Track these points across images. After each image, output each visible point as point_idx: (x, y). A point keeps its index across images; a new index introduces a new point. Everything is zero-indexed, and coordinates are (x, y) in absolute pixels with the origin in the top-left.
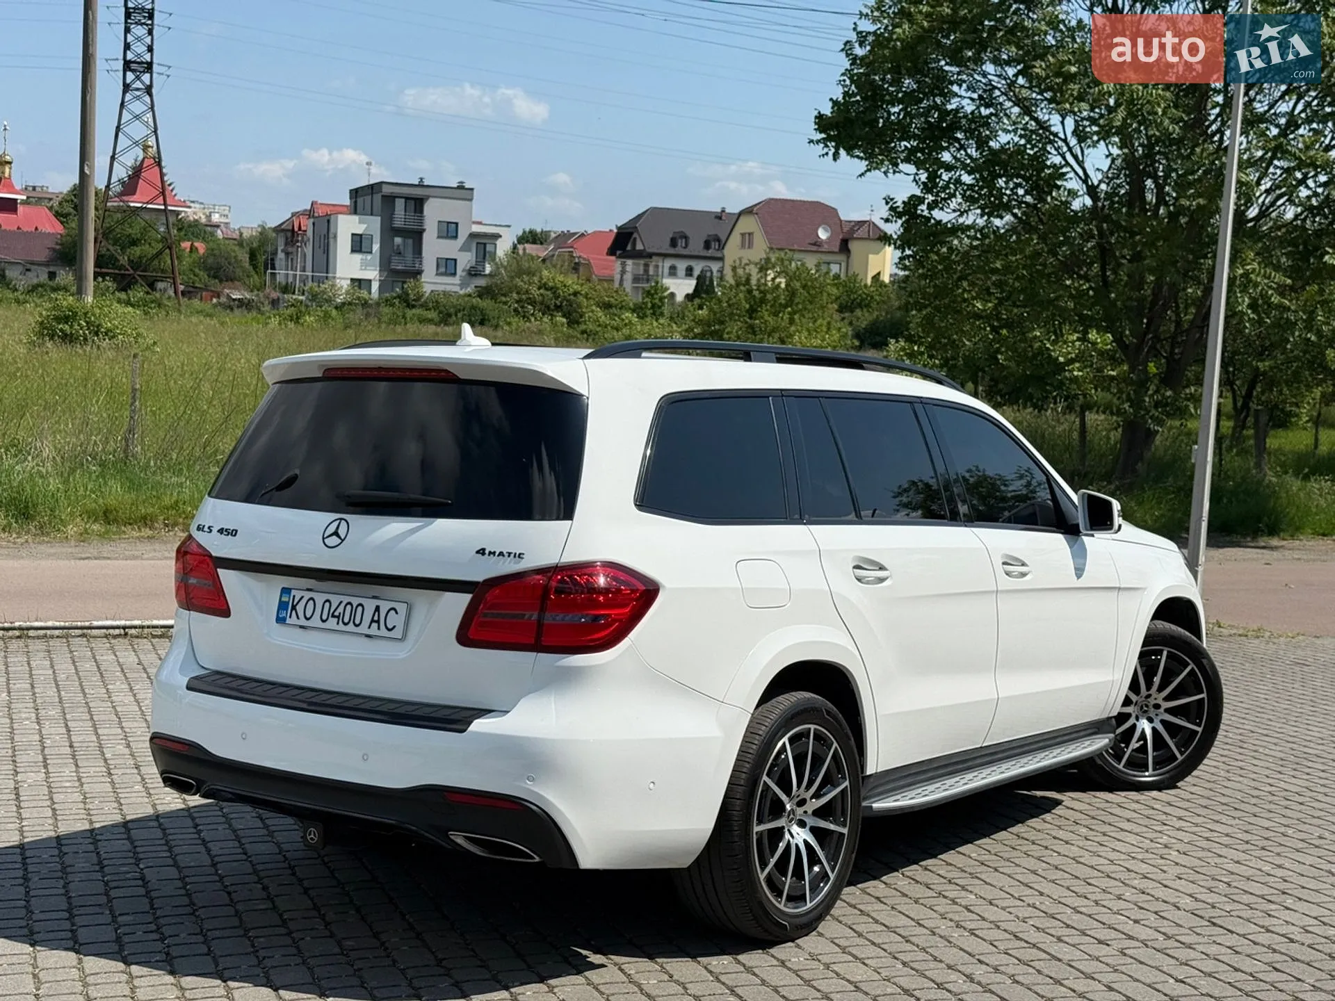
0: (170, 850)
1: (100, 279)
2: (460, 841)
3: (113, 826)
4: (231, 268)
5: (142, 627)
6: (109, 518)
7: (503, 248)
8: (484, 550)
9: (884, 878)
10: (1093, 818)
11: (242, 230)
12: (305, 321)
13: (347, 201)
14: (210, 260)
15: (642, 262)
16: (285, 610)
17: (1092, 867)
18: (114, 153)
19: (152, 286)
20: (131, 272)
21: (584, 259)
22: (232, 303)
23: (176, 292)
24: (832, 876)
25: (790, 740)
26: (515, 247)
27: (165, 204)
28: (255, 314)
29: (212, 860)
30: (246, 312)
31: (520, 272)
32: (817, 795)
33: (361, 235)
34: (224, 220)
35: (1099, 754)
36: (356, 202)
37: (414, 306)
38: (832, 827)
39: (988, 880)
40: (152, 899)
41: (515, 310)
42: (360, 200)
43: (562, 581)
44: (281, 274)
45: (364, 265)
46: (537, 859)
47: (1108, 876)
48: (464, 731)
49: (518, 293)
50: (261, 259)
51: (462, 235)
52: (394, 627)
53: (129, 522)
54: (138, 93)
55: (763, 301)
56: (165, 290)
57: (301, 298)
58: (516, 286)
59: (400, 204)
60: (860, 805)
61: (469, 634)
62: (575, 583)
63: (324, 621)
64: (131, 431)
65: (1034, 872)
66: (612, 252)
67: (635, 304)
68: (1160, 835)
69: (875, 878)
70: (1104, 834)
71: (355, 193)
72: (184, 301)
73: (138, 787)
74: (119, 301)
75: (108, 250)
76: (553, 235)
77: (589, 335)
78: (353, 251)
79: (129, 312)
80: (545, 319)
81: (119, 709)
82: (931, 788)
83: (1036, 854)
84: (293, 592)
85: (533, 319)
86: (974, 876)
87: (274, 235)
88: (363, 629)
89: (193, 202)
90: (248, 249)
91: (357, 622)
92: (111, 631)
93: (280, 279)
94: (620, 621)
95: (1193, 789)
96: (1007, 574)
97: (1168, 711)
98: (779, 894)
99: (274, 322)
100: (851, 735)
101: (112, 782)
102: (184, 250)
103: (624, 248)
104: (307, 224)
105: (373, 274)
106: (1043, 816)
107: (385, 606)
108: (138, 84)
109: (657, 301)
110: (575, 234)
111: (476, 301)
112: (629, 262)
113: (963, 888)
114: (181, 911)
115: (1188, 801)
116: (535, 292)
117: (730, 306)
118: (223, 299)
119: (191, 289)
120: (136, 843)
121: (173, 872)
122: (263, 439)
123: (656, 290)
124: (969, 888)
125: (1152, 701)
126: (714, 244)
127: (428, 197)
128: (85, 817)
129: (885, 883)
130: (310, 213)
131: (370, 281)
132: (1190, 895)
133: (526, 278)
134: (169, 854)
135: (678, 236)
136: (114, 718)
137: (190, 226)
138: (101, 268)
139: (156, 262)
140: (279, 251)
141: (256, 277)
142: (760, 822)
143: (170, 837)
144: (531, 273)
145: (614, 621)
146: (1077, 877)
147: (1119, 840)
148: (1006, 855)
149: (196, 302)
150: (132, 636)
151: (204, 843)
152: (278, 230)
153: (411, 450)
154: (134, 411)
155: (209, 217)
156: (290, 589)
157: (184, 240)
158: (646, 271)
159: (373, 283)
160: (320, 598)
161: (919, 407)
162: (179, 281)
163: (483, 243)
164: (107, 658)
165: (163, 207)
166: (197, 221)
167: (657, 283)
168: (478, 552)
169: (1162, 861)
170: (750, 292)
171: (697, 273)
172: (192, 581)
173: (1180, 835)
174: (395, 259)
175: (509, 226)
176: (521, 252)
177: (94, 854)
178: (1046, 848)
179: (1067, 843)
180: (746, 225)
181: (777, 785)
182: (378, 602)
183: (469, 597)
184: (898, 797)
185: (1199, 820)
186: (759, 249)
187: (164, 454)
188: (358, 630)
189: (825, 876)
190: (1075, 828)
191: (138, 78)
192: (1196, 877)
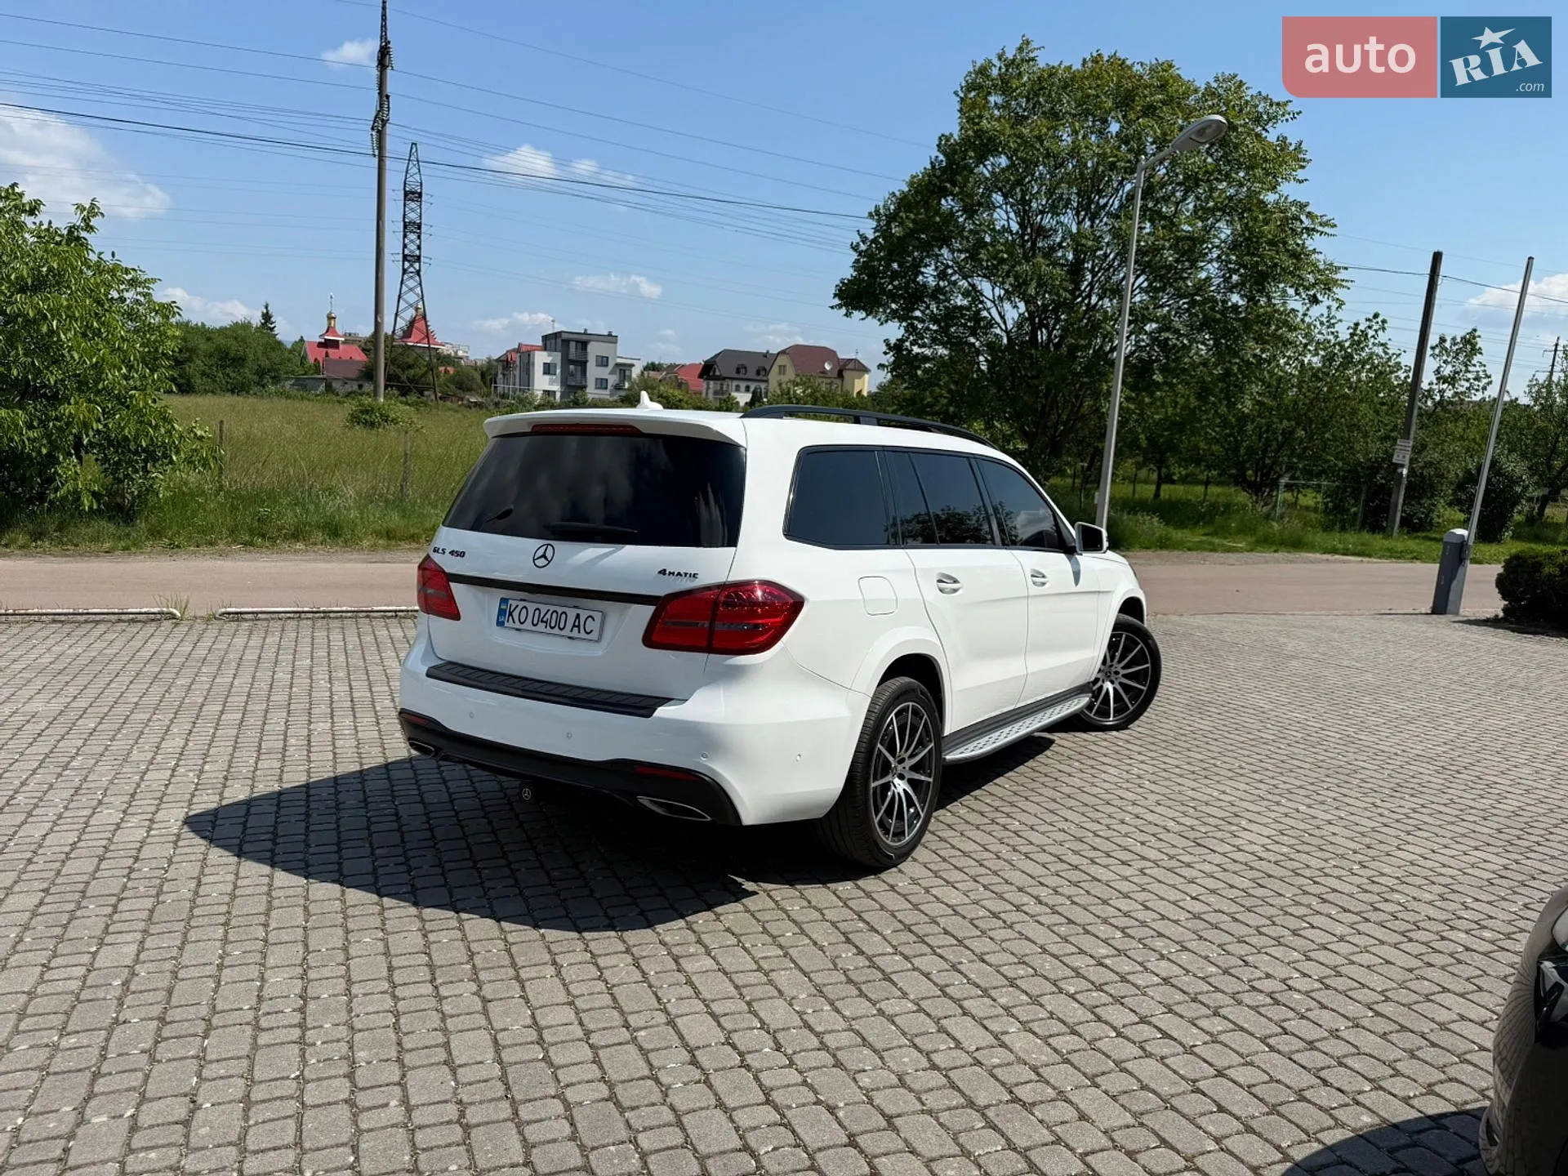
0: (419, 788)
1: (388, 389)
2: (646, 803)
4: (470, 383)
5: (408, 611)
7: (635, 372)
9: (948, 807)
11: (477, 361)
13: (540, 343)
14: (457, 378)
15: (719, 382)
16: (503, 615)
17: (1094, 796)
18: (397, 312)
19: (422, 394)
20: (409, 384)
21: (684, 380)
22: (470, 404)
23: (436, 397)
24: (922, 815)
25: (896, 715)
26: (643, 372)
27: (429, 344)
28: (485, 411)
29: (450, 797)
30: (479, 409)
31: (647, 388)
32: (912, 756)
33: (549, 364)
34: (465, 354)
35: (1081, 711)
36: (546, 344)
38: (923, 778)
39: (1024, 809)
40: (402, 834)
42: (548, 343)
43: (728, 597)
44: (500, 386)
45: (551, 382)
46: (709, 819)
47: (1109, 804)
48: (650, 716)
50: (488, 378)
51: (611, 365)
52: (592, 631)
54: (412, 275)
56: (429, 396)
57: (513, 401)
59: (573, 345)
60: (940, 758)
61: (654, 638)
62: (739, 597)
63: (534, 625)
64: (405, 480)
65: (1054, 800)
66: (701, 376)
67: (715, 406)
68: (1131, 767)
70: (1093, 768)
71: (545, 338)
72: (441, 402)
74: (401, 402)
75: (393, 371)
76: (665, 366)
78: (545, 373)
79: (407, 409)
82: (983, 741)
83: (1051, 786)
84: (510, 602)
86: (1012, 804)
87: (496, 363)
88: (566, 632)
89: (446, 343)
90: (480, 372)
91: (562, 626)
92: (387, 614)
93: (500, 390)
94: (773, 628)
95: (1139, 729)
96: (1034, 583)
97: (1124, 676)
98: (887, 832)
100: (935, 708)
101: (379, 731)
102: (441, 371)
103: (708, 374)
104: (516, 357)
105: (556, 388)
106: (1045, 753)
107: (584, 614)
108: (412, 269)
109: (729, 405)
110: (679, 365)
112: (712, 382)
113: (1008, 815)
114: (425, 844)
118: (465, 402)
119: (445, 396)
120: (394, 783)
121: (420, 808)
122: (484, 483)
123: (728, 399)
124: (1013, 815)
125: (1113, 669)
126: (762, 372)
127: (590, 341)
128: (357, 760)
129: (950, 812)
130: (518, 350)
131: (554, 392)
132: (1172, 819)
133: (650, 391)
134: (417, 792)
135: (740, 367)
136: (384, 678)
137: (444, 357)
138: (388, 382)
139: (423, 379)
140: (499, 373)
141: (485, 388)
142: (875, 779)
144: (653, 388)
145: (770, 629)
146: (1087, 805)
147: (1105, 772)
148: (1030, 786)
149: (448, 403)
150: (401, 617)
151: (445, 782)
152: (498, 360)
153: (597, 492)
154: (406, 468)
155: (456, 353)
156: (508, 600)
157: (440, 366)
158: (722, 388)
159: (557, 393)
160: (531, 607)
161: (973, 461)
162: (438, 391)
163: (623, 369)
164: (382, 633)
165: (427, 346)
166: (449, 354)
167: (728, 395)
169: (1141, 790)
170: (790, 398)
171: (752, 389)
172: (430, 591)
173: (1145, 767)
174: (570, 378)
175: (639, 360)
176: (647, 373)
177: (361, 792)
178: (1057, 780)
179: (1070, 775)
180: (782, 360)
181: (887, 749)
182: (579, 611)
183: (653, 608)
184: (962, 749)
185: (1153, 755)
186: (790, 374)
187: (425, 496)
188: (563, 633)
189: (917, 815)
190: (1071, 762)
191: (411, 265)
192: (1170, 803)
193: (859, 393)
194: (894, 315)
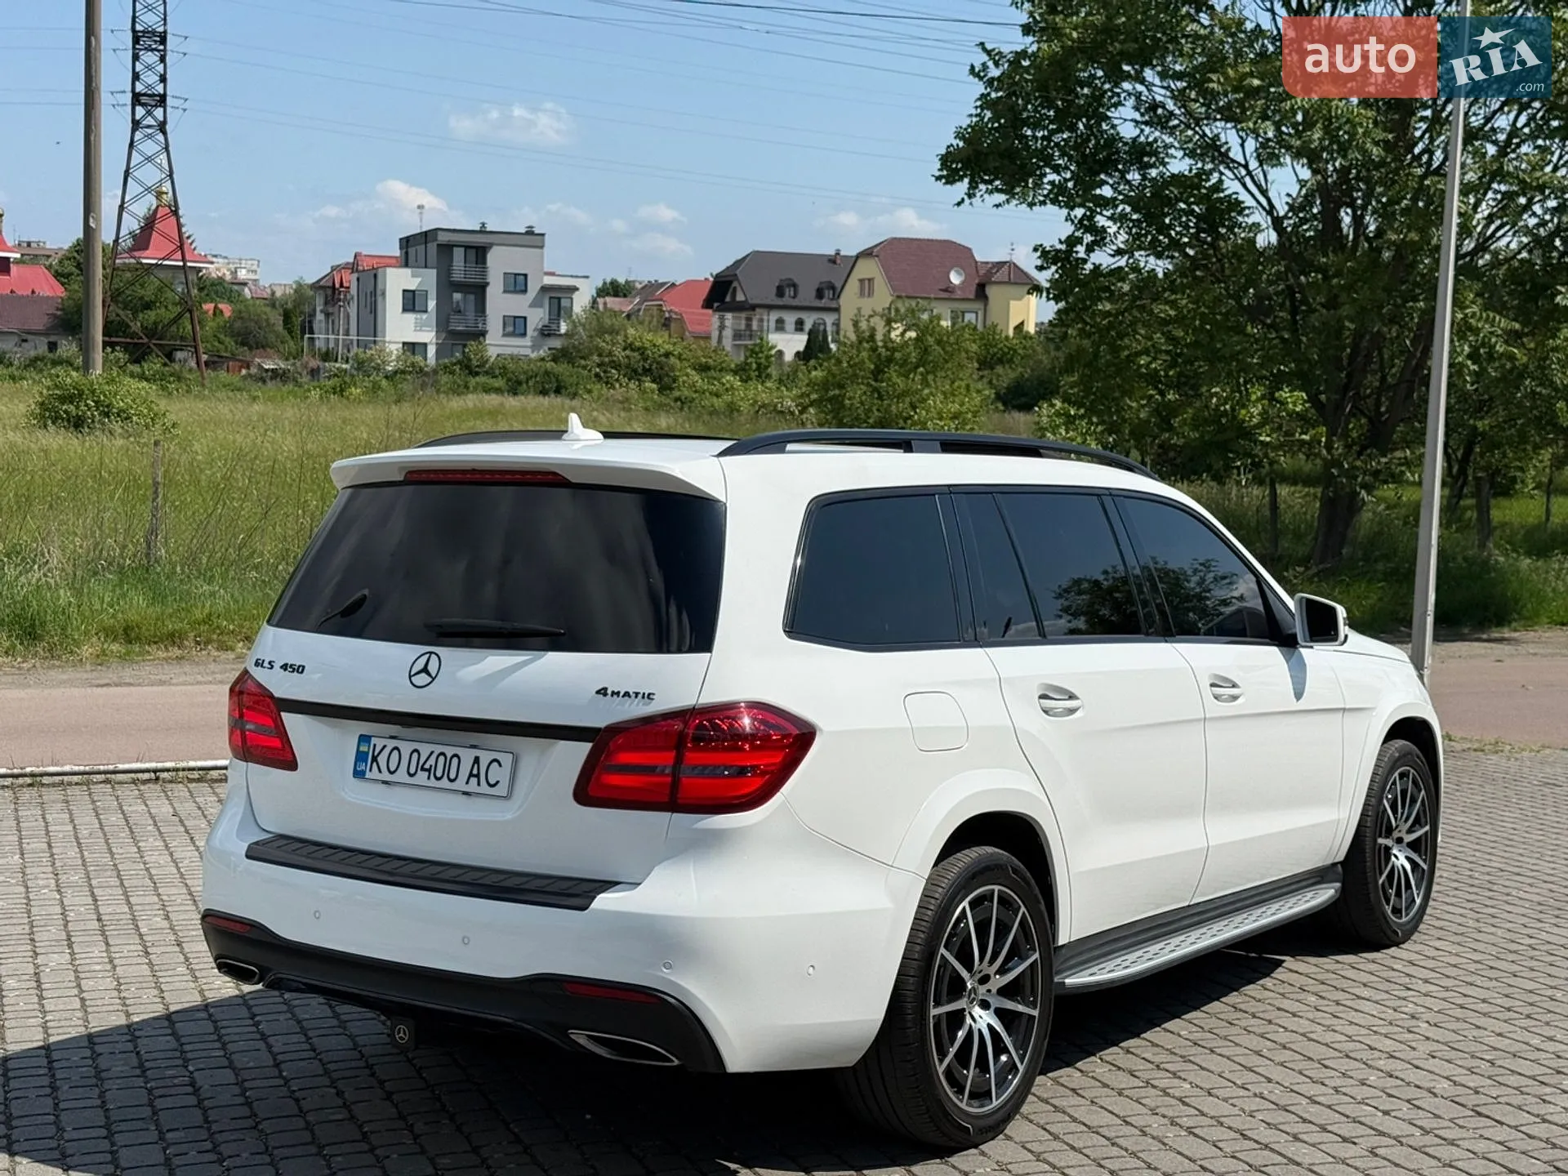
0: (224, 1047)
1: (109, 350)
2: (582, 1041)
3: (154, 1019)
4: (262, 333)
5: (176, 770)
6: (129, 634)
7: (580, 303)
8: (605, 689)
9: (1079, 1065)
10: (1323, 983)
11: (275, 288)
12: (351, 394)
13: (396, 252)
14: (238, 324)
15: (743, 315)
16: (364, 762)
17: (1327, 1045)
18: (123, 202)
19: (170, 356)
20: (146, 340)
21: (676, 313)
22: (264, 375)
23: (198, 363)
24: (1021, 1068)
25: (971, 904)
26: (594, 302)
27: (183, 259)
28: (291, 386)
29: (275, 1060)
30: (280, 384)
31: (602, 331)
32: (1002, 971)
33: (414, 292)
34: (252, 276)
36: (407, 253)
37: (477, 374)
38: (1021, 1008)
39: (1204, 1065)
40: (205, 1110)
41: (597, 375)
42: (412, 251)
43: (700, 727)
44: (321, 339)
45: (419, 327)
46: (676, 1062)
47: (1348, 1056)
48: (585, 908)
49: (600, 355)
50: (297, 321)
51: (533, 289)
52: (498, 782)
53: (155, 640)
54: (150, 131)
55: (890, 360)
56: (186, 361)
57: (344, 366)
58: (597, 348)
59: (459, 254)
60: (1052, 981)
61: (589, 791)
62: (716, 728)
63: (411, 775)
64: (153, 531)
65: (1258, 1053)
66: (708, 304)
67: (737, 365)
68: (1404, 1002)
69: (1068, 1065)
70: (1338, 1003)
71: (406, 243)
72: (208, 373)
73: (182, 969)
74: (132, 376)
75: (118, 315)
76: (639, 286)
77: (682, 403)
78: (405, 310)
79: (143, 388)
80: (631, 385)
81: (153, 872)
82: (1132, 957)
83: (1258, 1031)
84: (374, 741)
85: (617, 386)
86: (1185, 1059)
87: (312, 293)
88: (460, 784)
89: (215, 256)
90: (281, 311)
91: (452, 776)
92: (140, 776)
93: (320, 344)
94: (772, 772)
96: (1216, 697)
98: (960, 1090)
99: (315, 394)
100: (1040, 897)
101: (150, 964)
102: (206, 312)
103: (722, 300)
104: (351, 280)
105: (428, 336)
106: (1261, 982)
107: (485, 757)
108: (149, 121)
109: (763, 360)
110: (664, 284)
111: (549, 365)
112: (729, 316)
113: (1175, 1075)
114: (241, 1124)
115: (1433, 959)
116: (619, 354)
117: (851, 366)
118: (253, 370)
119: (216, 359)
120: (184, 1040)
121: (228, 1076)
123: (761, 347)
124: (1182, 1075)
126: (828, 293)
127: (491, 245)
128: (121, 1008)
129: (1081, 1071)
130: (353, 267)
131: (425, 345)
132: (1447, 1078)
133: (608, 338)
134: (222, 1053)
135: (784, 284)
136: (149, 882)
137: (213, 285)
138: (110, 336)
139: (174, 328)
140: (318, 313)
141: (292, 343)
142: (938, 1004)
143: (223, 1031)
144: (613, 331)
145: (764, 773)
146: (1310, 1059)
147: (1356, 1010)
148: (1223, 1032)
149: (223, 375)
150: (164, 781)
151: (264, 1037)
152: (316, 286)
154: (156, 508)
155: (234, 273)
156: (370, 737)
157: (205, 302)
158: (749, 326)
159: (429, 347)
160: (406, 748)
161: (1108, 501)
162: (202, 350)
163: (557, 298)
164: (136, 809)
165: (181, 264)
166: (220, 278)
167: (762, 339)
168: (598, 692)
169: (1410, 1036)
170: (874, 349)
171: (808, 326)
172: (249, 727)
173: (1428, 1001)
174: (454, 317)
175: (587, 277)
176: (601, 307)
177: (134, 1054)
178: (1270, 1022)
179: (1294, 1015)
180: (865, 269)
181: (957, 958)
182: (477, 752)
183: (589, 745)
184: (1094, 970)
185: (1449, 983)
186: (883, 297)
187: (192, 559)
188: (454, 786)
189: (1013, 1068)
190: (1302, 996)
191: (149, 113)
192: (1453, 1055)
193: (1019, 327)
194: (1059, 196)
